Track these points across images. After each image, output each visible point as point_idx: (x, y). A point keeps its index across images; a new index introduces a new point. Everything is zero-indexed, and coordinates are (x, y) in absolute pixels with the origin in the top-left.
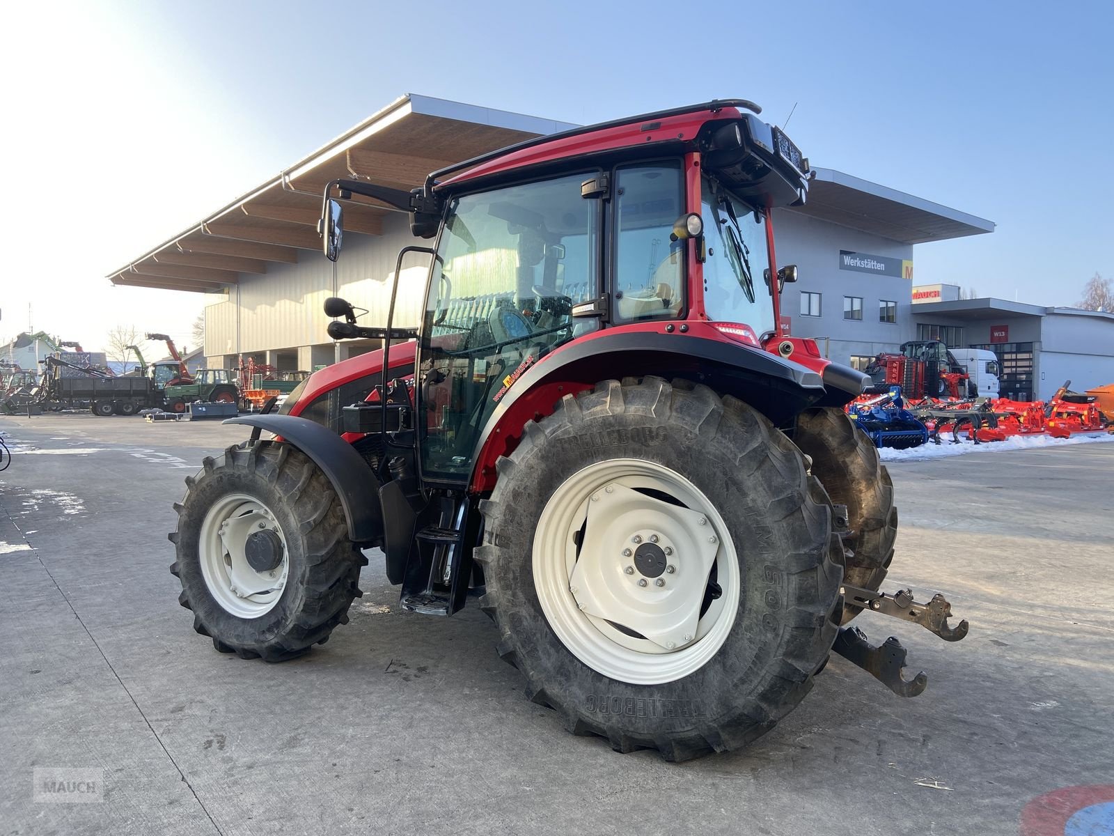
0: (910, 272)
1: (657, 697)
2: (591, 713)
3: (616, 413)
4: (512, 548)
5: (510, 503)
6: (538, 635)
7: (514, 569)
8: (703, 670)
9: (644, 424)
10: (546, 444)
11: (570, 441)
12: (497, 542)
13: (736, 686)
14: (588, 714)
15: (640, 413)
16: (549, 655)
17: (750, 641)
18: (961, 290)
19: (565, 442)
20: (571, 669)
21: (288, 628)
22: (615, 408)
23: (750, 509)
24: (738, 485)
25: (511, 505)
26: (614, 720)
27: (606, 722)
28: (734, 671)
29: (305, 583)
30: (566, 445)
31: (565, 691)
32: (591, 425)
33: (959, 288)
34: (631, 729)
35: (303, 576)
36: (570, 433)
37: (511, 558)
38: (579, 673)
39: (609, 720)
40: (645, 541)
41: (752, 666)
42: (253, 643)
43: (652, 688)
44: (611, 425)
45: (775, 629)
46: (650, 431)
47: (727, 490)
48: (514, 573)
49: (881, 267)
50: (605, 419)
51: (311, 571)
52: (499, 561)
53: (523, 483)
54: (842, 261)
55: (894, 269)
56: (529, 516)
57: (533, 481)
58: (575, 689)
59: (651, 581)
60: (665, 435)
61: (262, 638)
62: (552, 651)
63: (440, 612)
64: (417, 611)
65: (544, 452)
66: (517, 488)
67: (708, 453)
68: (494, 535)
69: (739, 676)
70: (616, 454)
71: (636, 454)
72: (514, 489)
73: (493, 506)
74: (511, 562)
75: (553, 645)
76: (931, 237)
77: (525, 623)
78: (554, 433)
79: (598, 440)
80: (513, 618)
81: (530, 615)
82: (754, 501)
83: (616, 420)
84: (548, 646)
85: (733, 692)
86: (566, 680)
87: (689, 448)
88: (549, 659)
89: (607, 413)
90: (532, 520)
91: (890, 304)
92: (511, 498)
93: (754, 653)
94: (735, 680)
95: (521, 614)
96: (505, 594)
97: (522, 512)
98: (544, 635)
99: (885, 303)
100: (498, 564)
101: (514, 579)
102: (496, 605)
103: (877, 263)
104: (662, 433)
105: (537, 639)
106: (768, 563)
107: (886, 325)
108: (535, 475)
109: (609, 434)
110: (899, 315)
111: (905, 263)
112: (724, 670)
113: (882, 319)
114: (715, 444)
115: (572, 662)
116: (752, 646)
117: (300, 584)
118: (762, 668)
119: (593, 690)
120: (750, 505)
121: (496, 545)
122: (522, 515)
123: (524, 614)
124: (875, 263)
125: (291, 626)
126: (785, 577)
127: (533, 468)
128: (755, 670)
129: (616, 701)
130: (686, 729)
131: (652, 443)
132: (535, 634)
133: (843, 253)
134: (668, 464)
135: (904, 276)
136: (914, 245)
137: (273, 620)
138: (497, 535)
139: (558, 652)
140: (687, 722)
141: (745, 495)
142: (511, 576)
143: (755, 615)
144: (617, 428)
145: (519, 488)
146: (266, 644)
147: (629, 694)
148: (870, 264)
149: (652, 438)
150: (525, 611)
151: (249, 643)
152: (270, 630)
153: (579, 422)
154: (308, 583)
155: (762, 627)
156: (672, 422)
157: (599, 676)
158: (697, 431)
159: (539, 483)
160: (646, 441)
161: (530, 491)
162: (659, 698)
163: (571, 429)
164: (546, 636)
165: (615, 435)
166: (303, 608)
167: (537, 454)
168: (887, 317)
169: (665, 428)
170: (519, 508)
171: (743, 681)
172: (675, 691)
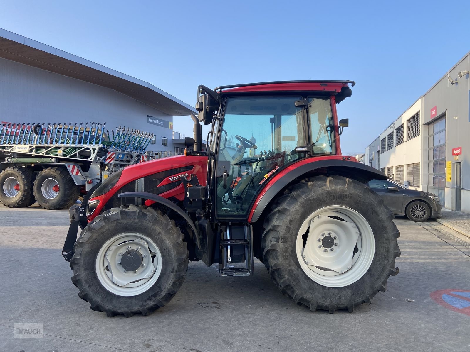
0: (172, 127)
1: (347, 290)
2: (324, 302)
3: (332, 189)
4: (288, 243)
5: (288, 225)
6: (300, 276)
7: (289, 251)
8: (363, 278)
9: (344, 193)
10: (304, 201)
11: (314, 200)
12: (282, 241)
13: (376, 281)
14: (323, 302)
15: (342, 189)
16: (305, 283)
17: (380, 264)
18: (180, 135)
19: (312, 200)
20: (314, 287)
21: (162, 296)
22: (332, 187)
23: (380, 221)
24: (376, 212)
25: (288, 226)
26: (334, 302)
27: (330, 303)
28: (375, 276)
29: (174, 272)
30: (312, 201)
31: (313, 296)
32: (323, 193)
33: (180, 134)
34: (340, 304)
35: (173, 269)
36: (314, 197)
37: (288, 247)
38: (317, 288)
39: (332, 303)
40: (327, 235)
41: (381, 273)
42: (139, 307)
43: (345, 288)
44: (331, 193)
45: (388, 260)
46: (346, 195)
47: (372, 215)
48: (289, 253)
49: (162, 123)
50: (328, 192)
51: (178, 266)
52: (283, 249)
53: (294, 217)
54: (148, 120)
55: (167, 125)
56: (295, 230)
57: (298, 216)
58: (316, 294)
59: (328, 250)
60: (351, 197)
61: (144, 304)
62: (306, 281)
63: (247, 274)
64: (234, 276)
65: (303, 205)
66: (291, 219)
67: (366, 202)
68: (280, 239)
69: (376, 277)
70: (331, 204)
71: (339, 203)
72: (290, 219)
73: (279, 227)
74: (288, 249)
75: (305, 279)
76: (180, 114)
77: (294, 272)
78: (307, 197)
79: (325, 199)
80: (290, 271)
81: (296, 269)
82: (382, 218)
83: (333, 191)
84: (304, 280)
85: (375, 283)
86: (313, 291)
87: (360, 201)
88: (305, 285)
89: (329, 189)
90: (296, 231)
91: (165, 139)
92: (289, 223)
93: (382, 268)
94: (375, 279)
95: (292, 269)
96: (286, 262)
97: (293, 228)
98: (302, 275)
99: (163, 138)
100: (283, 250)
101: (289, 255)
102: (281, 267)
103: (161, 122)
104: (350, 196)
105: (300, 278)
106: (386, 238)
107: (164, 147)
108: (299, 213)
109: (330, 197)
110: (169, 143)
111: (170, 123)
112: (371, 276)
113: (163, 144)
114: (368, 199)
115: (313, 284)
116: (381, 266)
117: (171, 273)
118: (384, 273)
119: (323, 293)
120: (380, 219)
121: (281, 242)
122: (292, 229)
123: (294, 269)
124: (160, 122)
125: (164, 294)
126: (391, 242)
127: (298, 211)
128: (382, 274)
129: (333, 295)
130: (359, 299)
131: (345, 200)
132: (299, 276)
133: (148, 116)
134: (351, 207)
135: (170, 128)
136: (173, 116)
137: (152, 293)
138: (282, 239)
139: (308, 281)
140: (359, 297)
141: (379, 216)
142: (288, 254)
143: (381, 256)
144: (333, 194)
145: (292, 219)
146: (147, 306)
147: (337, 291)
148: (158, 122)
149: (346, 198)
150: (294, 268)
151: (136, 308)
152: (149, 299)
153: (318, 192)
154: (176, 272)
155: (383, 260)
156: (354, 192)
157: (324, 287)
158: (362, 195)
159: (300, 217)
160: (344, 199)
161: (297, 220)
162: (348, 291)
163: (315, 195)
164: (303, 276)
165: (332, 197)
166: (173, 284)
167: (300, 205)
168: (164, 144)
169: (351, 194)
170: (292, 227)
171: (378, 278)
172: (353, 287)
